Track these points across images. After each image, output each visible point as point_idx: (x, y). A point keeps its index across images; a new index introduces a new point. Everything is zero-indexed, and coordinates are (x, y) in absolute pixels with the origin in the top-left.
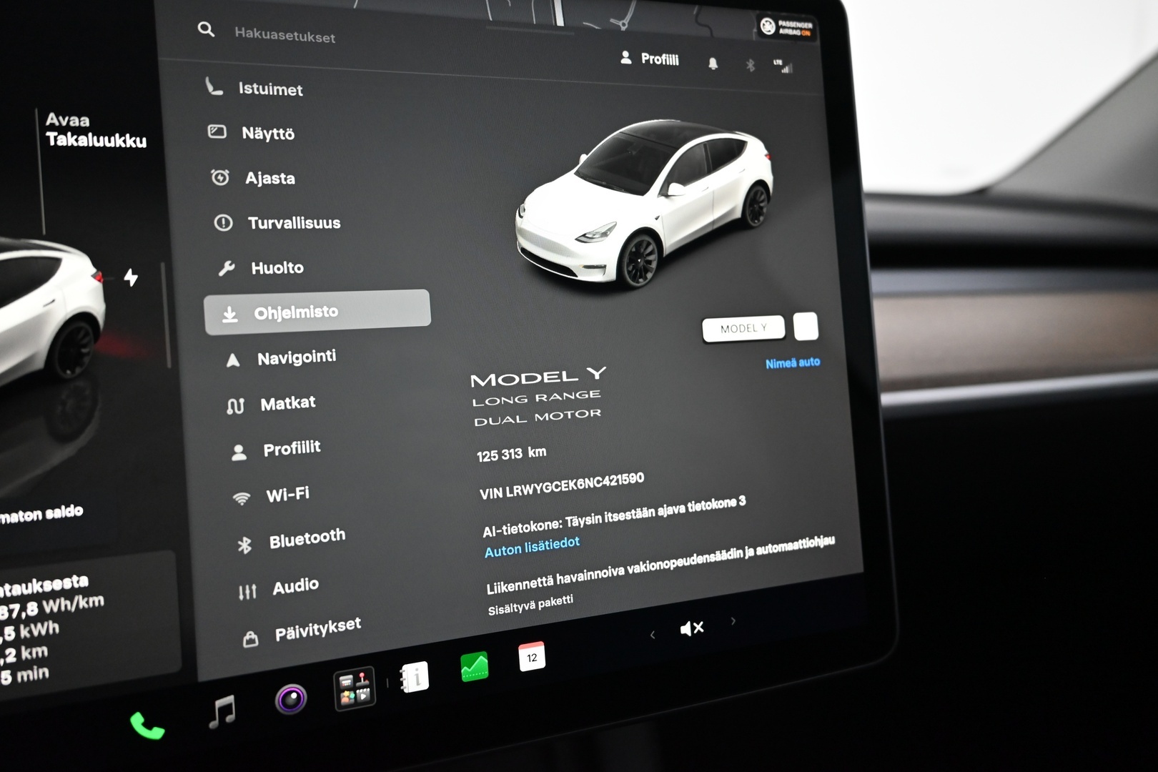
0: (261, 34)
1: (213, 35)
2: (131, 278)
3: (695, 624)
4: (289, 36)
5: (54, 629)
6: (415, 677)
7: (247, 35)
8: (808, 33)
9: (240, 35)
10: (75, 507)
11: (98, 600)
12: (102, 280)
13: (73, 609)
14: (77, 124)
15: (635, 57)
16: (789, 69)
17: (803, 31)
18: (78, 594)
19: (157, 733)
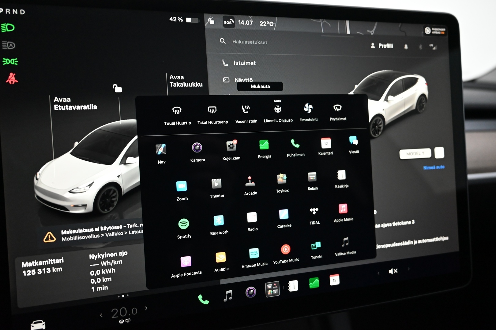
0: (241, 42)
1: (225, 43)
3: (394, 270)
4: (251, 42)
6: (293, 286)
7: (237, 42)
8: (443, 33)
9: (234, 43)
14: (180, 79)
15: (377, 45)
16: (436, 48)
17: (441, 32)
19: (207, 302)
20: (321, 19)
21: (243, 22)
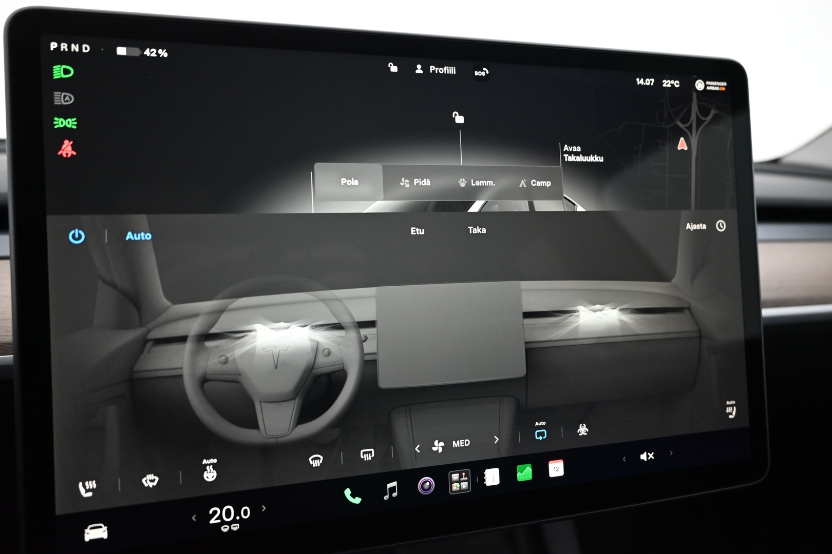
3: (649, 454)
6: (492, 477)
8: (724, 89)
17: (721, 88)
19: (357, 500)
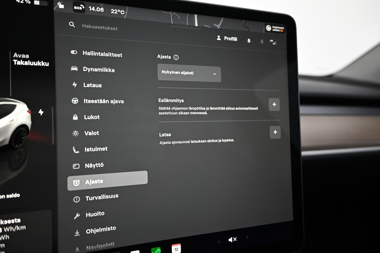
0: (91, 27)
1: (74, 27)
2: (41, 112)
3: (234, 238)
4: (101, 28)
5: (7, 238)
7: (86, 27)
8: (282, 31)
9: (84, 27)
10: (17, 194)
11: (24, 227)
12: (31, 113)
13: (15, 231)
14: (24, 57)
15: (222, 38)
16: (275, 43)
17: (281, 30)
18: (17, 225)
20: (171, 11)
21: (93, 9)
